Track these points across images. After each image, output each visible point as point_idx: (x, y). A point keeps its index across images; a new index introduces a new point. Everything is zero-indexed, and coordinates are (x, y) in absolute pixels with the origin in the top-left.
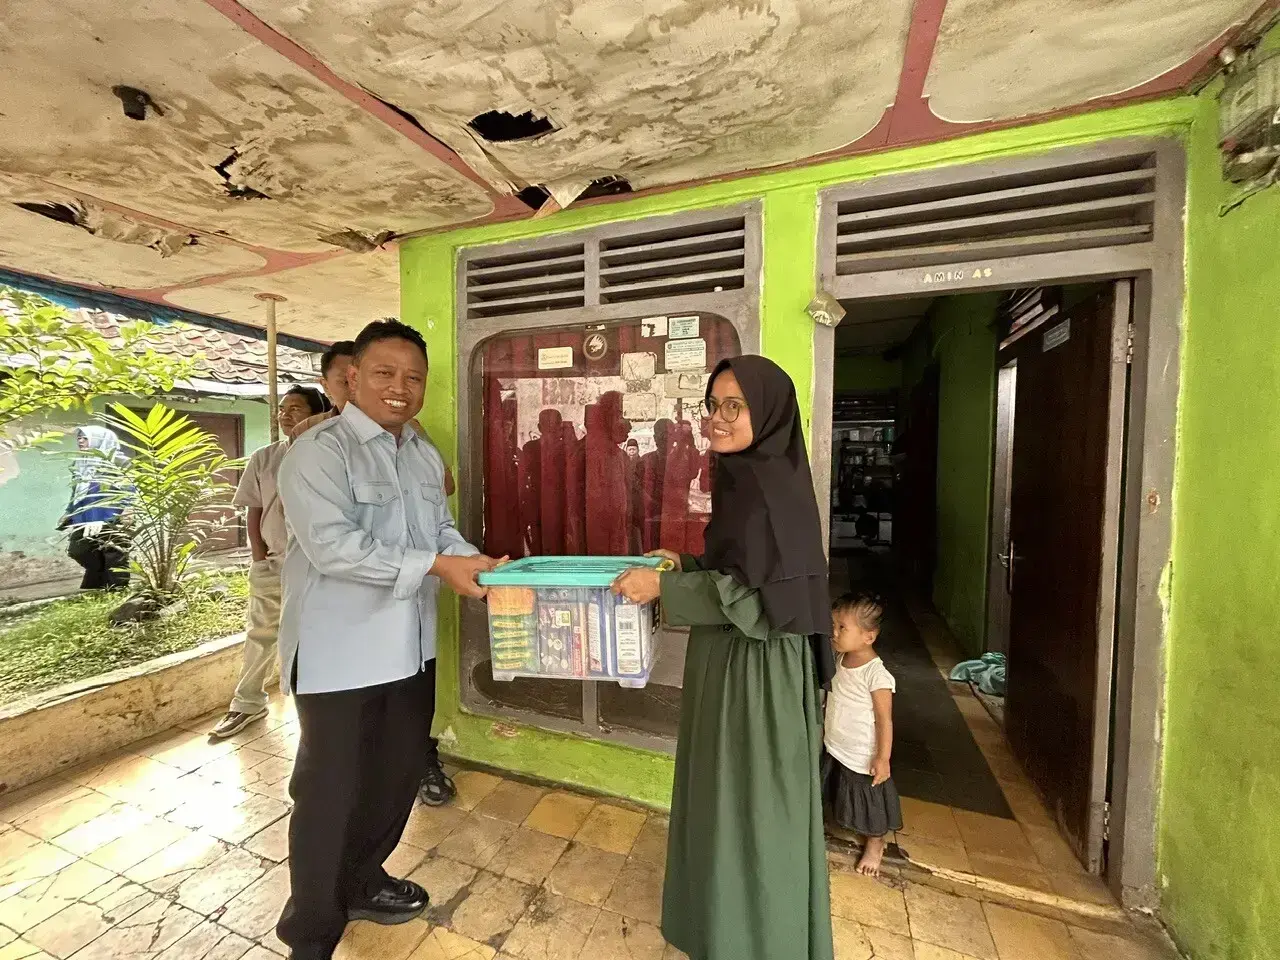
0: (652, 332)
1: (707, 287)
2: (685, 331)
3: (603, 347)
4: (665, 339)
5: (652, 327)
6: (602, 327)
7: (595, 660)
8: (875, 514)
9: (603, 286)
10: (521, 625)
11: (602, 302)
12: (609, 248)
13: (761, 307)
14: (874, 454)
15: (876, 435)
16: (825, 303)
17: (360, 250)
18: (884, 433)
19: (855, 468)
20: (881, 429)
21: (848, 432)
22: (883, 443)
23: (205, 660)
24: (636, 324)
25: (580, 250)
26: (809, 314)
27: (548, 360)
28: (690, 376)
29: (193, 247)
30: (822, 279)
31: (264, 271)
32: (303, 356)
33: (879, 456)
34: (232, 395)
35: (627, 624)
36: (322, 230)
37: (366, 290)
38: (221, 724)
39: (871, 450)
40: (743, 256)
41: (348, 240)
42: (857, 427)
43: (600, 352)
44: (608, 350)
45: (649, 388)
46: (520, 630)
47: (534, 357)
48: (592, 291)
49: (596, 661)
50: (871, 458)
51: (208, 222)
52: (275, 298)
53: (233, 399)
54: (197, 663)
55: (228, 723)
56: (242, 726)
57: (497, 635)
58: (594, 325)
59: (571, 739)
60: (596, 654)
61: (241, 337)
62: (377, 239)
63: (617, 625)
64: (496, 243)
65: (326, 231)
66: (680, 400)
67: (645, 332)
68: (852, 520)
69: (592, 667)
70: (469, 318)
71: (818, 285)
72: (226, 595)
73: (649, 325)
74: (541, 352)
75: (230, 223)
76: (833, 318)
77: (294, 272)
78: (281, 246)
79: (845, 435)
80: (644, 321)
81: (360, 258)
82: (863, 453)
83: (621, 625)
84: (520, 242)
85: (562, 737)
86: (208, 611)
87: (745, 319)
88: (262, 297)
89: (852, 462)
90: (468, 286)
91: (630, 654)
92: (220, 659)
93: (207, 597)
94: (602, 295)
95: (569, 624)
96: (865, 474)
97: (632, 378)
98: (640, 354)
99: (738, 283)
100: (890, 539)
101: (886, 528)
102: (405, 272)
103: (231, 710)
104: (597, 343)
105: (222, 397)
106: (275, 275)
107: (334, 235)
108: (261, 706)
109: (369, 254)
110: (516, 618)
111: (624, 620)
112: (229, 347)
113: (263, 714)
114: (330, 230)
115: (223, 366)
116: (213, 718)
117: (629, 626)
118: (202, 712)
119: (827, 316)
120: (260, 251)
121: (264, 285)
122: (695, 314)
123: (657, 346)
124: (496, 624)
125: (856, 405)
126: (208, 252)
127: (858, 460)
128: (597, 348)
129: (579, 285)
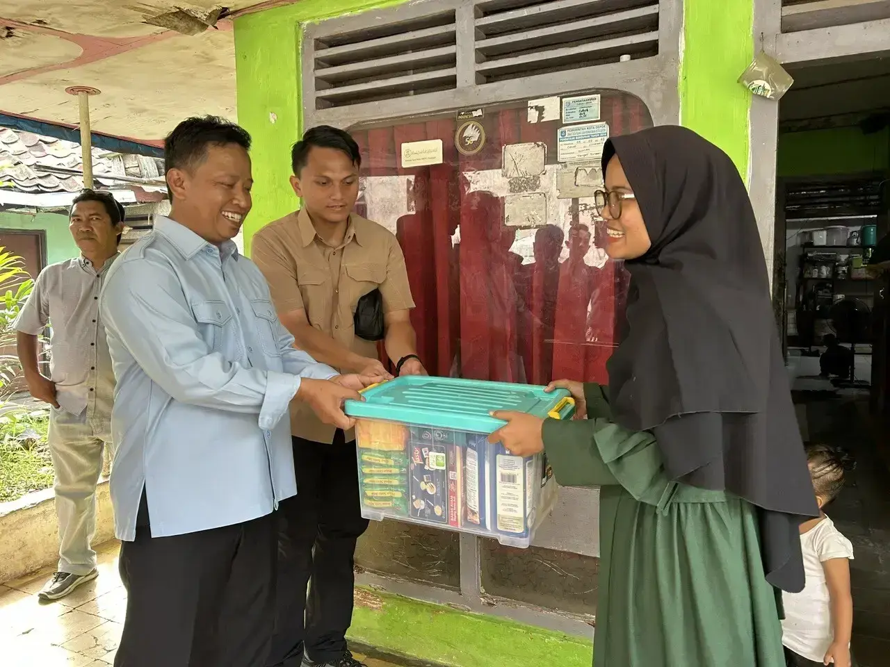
0: (540, 117)
1: (611, 56)
2: (583, 113)
3: (480, 138)
4: (557, 124)
5: (540, 110)
6: (479, 113)
7: (472, 511)
8: (848, 346)
9: (479, 61)
10: (391, 462)
11: (478, 82)
12: (486, 14)
13: (680, 80)
14: (849, 263)
15: (852, 237)
16: (764, 70)
17: (189, 31)
18: (863, 234)
19: (821, 283)
20: (858, 228)
21: (811, 234)
22: (863, 247)
23: (28, 513)
24: (520, 106)
25: (450, 18)
26: (744, 86)
27: (414, 157)
28: (589, 170)
29: (9, 40)
30: (761, 38)
31: (79, 61)
32: (114, 157)
33: (855, 265)
34: (33, 207)
35: (509, 476)
36: (148, 12)
37: (192, 76)
38: (49, 585)
39: (843, 258)
40: (657, 14)
41: (176, 21)
42: (824, 225)
43: (476, 144)
44: (487, 141)
45: (538, 187)
46: (391, 466)
47: (397, 154)
48: (466, 69)
49: (474, 513)
50: (844, 268)
51: (28, 11)
52: (88, 91)
53: (34, 211)
54: (19, 516)
55: (58, 585)
56: (71, 587)
57: (366, 470)
58: (469, 110)
59: (447, 611)
60: (474, 503)
61: (39, 137)
62: (209, 17)
63: (499, 478)
64: (348, 14)
65: (152, 13)
66: (575, 201)
67: (533, 116)
68: (816, 354)
69: (468, 518)
70: (318, 108)
71: (756, 46)
72: (38, 443)
73: (537, 108)
74: (405, 146)
75: (48, 11)
76: (775, 87)
77: (111, 61)
78: (101, 32)
79: (807, 238)
80: (532, 103)
81: (186, 39)
82: (832, 262)
83: (503, 476)
84: (378, 12)
85: (435, 610)
86: (22, 461)
87: (660, 96)
88: (73, 90)
89: (815, 275)
90: (316, 69)
91: (511, 510)
92: (44, 512)
93: (19, 445)
94: (478, 73)
95: (444, 468)
96: (833, 291)
97: (515, 175)
98: (526, 145)
99: (651, 49)
100: (869, 379)
101: (863, 365)
102: (242, 55)
103: (59, 571)
104: (472, 133)
105: (23, 210)
106: (90, 66)
107: (159, 17)
108: (90, 568)
109: (200, 35)
110: (387, 454)
111: (507, 472)
112: (27, 149)
113: (93, 576)
114: (157, 11)
115: (21, 172)
116: (40, 578)
117: (512, 479)
118: (28, 571)
119: (767, 86)
120: (78, 39)
121: (77, 77)
122: (596, 91)
123: (547, 134)
124: (365, 457)
125: (822, 196)
126: (23, 44)
127: (825, 271)
128: (473, 140)
129: (451, 61)
